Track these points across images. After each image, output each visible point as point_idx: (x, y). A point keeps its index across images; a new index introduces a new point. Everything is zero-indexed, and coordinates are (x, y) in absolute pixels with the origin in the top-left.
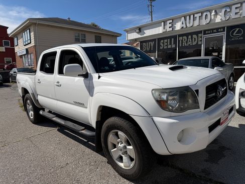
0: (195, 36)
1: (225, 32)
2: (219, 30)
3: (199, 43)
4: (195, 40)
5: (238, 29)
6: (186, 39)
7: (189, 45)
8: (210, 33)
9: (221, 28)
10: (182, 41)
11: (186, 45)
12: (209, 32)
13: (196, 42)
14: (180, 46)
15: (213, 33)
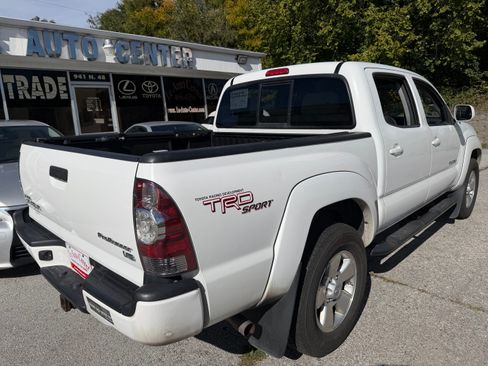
0: (48, 80)
1: (112, 83)
2: (99, 77)
3: (64, 96)
4: (51, 89)
5: (128, 82)
6: (26, 83)
7: (38, 97)
8: (83, 80)
9: (102, 74)
10: (14, 85)
11: (28, 97)
12: (80, 77)
13: (54, 93)
14: (12, 97)
15: (87, 80)
